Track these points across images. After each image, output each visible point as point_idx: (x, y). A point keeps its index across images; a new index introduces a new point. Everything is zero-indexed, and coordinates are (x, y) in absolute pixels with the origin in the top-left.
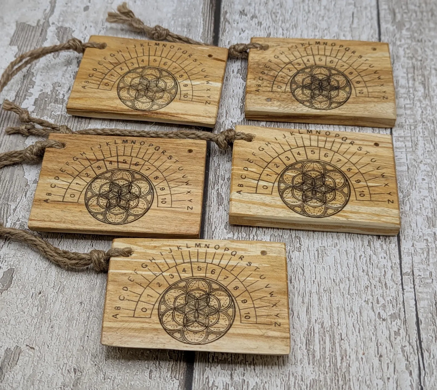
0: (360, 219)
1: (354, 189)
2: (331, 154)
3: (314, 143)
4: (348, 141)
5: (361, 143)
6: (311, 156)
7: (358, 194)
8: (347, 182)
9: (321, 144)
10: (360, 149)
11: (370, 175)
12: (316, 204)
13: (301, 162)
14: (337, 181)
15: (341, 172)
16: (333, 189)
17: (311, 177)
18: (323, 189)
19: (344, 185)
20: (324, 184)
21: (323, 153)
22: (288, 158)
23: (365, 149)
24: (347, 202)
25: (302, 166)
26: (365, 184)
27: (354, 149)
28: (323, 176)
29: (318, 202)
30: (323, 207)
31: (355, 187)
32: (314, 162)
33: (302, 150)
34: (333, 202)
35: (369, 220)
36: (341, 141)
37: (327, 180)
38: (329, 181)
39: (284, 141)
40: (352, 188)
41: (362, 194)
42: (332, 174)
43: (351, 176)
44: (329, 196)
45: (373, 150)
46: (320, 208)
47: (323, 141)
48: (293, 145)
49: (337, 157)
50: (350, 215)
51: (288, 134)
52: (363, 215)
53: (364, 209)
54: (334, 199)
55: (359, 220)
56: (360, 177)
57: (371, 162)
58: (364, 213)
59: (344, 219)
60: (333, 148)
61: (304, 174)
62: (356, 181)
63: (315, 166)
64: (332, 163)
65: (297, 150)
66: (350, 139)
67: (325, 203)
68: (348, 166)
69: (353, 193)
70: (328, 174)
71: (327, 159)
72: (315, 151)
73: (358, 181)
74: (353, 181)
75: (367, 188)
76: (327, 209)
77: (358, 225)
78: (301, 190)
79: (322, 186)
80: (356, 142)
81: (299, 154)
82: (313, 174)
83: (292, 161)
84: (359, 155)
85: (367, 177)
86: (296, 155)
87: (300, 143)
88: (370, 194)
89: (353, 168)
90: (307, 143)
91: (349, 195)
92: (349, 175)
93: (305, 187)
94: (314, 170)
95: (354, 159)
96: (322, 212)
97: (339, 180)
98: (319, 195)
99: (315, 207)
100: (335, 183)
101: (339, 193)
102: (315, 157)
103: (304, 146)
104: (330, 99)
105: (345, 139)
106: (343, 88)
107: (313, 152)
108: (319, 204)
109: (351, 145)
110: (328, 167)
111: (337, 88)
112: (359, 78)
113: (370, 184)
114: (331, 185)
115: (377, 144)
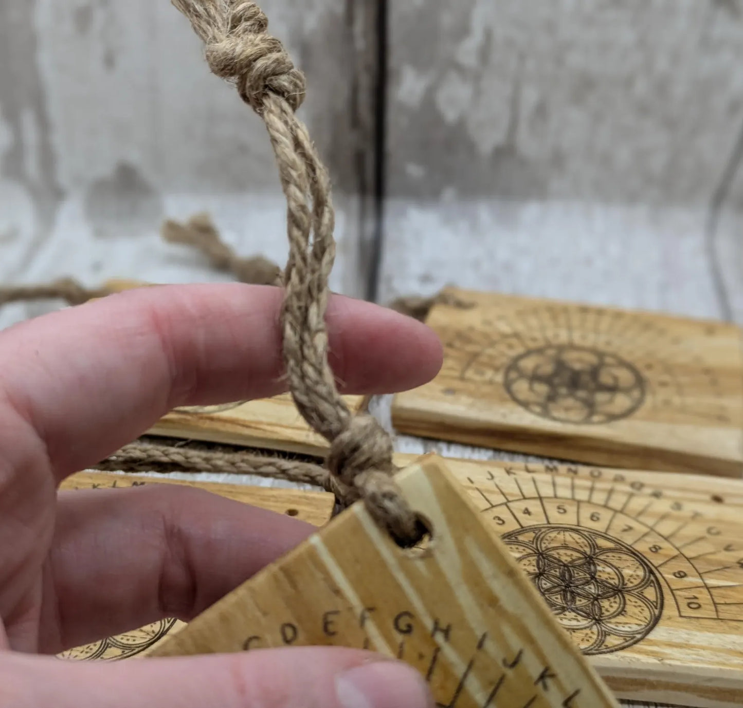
0: (695, 661)
1: (672, 591)
2: (606, 515)
3: (564, 493)
4: (647, 491)
5: (678, 494)
6: (556, 517)
7: (683, 604)
8: (651, 576)
9: (582, 495)
10: (678, 506)
11: (709, 562)
12: (574, 623)
13: (533, 529)
14: (627, 572)
15: (634, 554)
16: (618, 591)
17: (560, 561)
18: (592, 589)
19: (645, 583)
20: (593, 578)
21: (586, 512)
22: (499, 519)
23: (689, 508)
24: (655, 621)
25: (537, 538)
26: (697, 581)
27: (662, 506)
28: (590, 560)
29: (580, 618)
30: (595, 629)
31: (673, 587)
32: (565, 529)
33: (534, 506)
34: (620, 619)
35: (718, 663)
36: (628, 489)
37: (599, 568)
38: (605, 572)
39: (490, 485)
40: (666, 590)
41: (694, 604)
42: (612, 558)
43: (661, 562)
44: (609, 606)
45: (712, 511)
46: (588, 631)
47: (584, 488)
48: (512, 495)
49: (622, 521)
50: (668, 651)
51: (499, 473)
52: (702, 652)
53: (701, 637)
54: (622, 612)
55: (694, 665)
56: (684, 566)
57: (708, 536)
58: (704, 648)
59: (652, 660)
60: (612, 504)
61: (541, 555)
62: (674, 574)
63: (568, 538)
64: (612, 533)
65: (523, 505)
66: (650, 486)
67: (598, 621)
68: (651, 541)
69: (669, 600)
70: (602, 557)
71: (599, 526)
72: (567, 507)
73: (681, 575)
74: (667, 574)
75: (705, 591)
76: (604, 634)
77: (689, 676)
79: (588, 583)
80: (667, 493)
81: (527, 512)
82: (565, 556)
83: (512, 527)
84: (677, 519)
85: (702, 567)
86: (520, 515)
87: (529, 490)
88: (715, 604)
89: (664, 545)
90: (547, 491)
91: (661, 604)
92: (656, 560)
93: (545, 584)
94: (566, 547)
95: (666, 528)
96: (592, 641)
97: (632, 571)
98: (581, 602)
99: (574, 630)
100: (621, 577)
101: (633, 599)
102: (569, 519)
103: (540, 498)
104: (590, 407)
105: (638, 486)
106: (627, 391)
107: (562, 510)
108: (584, 623)
109: (654, 499)
110: (601, 542)
111: (613, 389)
112: (666, 378)
113: (711, 582)
114: (612, 582)
115: (718, 500)
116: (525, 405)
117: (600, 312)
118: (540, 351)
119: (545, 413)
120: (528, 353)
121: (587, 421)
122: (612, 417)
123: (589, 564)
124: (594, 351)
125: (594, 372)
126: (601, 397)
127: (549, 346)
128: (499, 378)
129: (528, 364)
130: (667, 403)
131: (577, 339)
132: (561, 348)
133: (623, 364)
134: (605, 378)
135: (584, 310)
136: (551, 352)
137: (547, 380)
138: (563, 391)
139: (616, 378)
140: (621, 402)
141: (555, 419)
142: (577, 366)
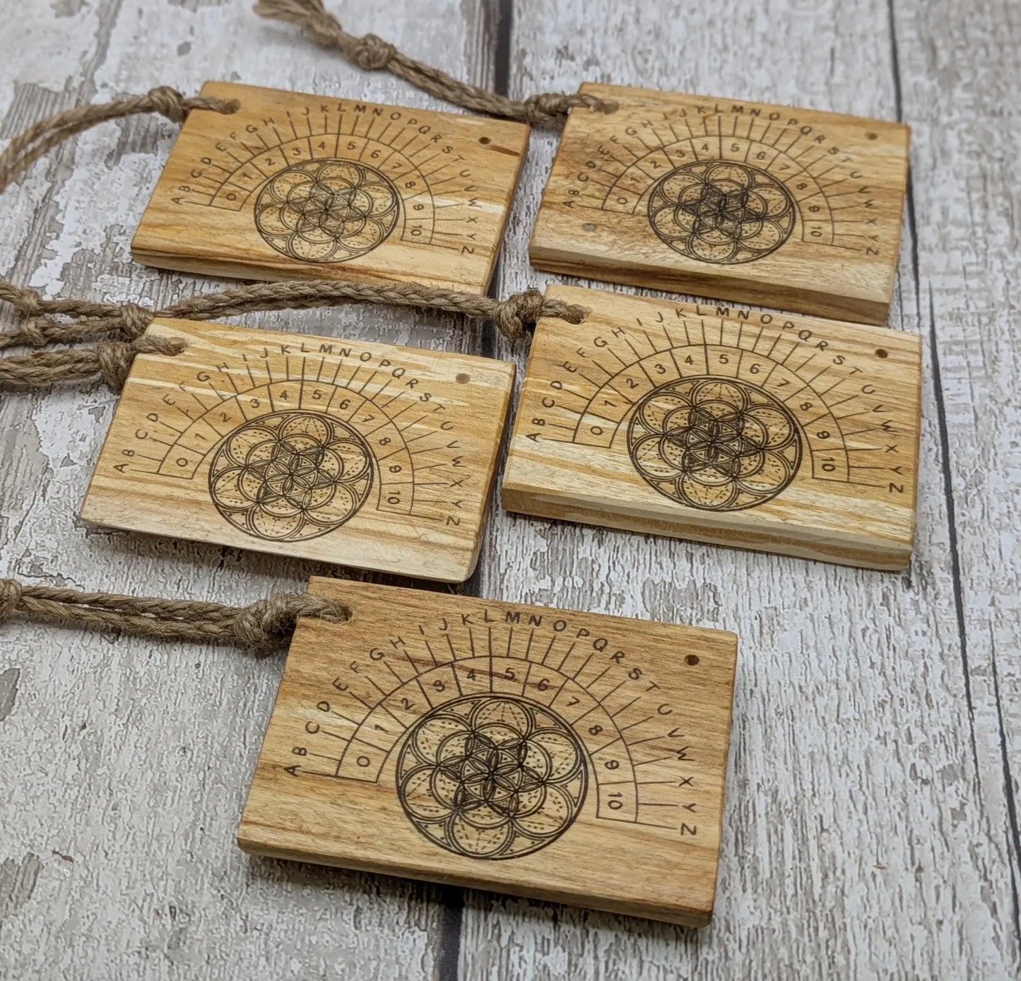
0: (815, 522)
1: (811, 451)
2: (766, 367)
3: (730, 339)
4: (814, 341)
5: (844, 346)
6: (717, 367)
7: (818, 464)
8: (796, 436)
9: (747, 343)
10: (840, 360)
11: (855, 423)
12: (712, 479)
13: (691, 379)
14: (773, 430)
15: (785, 411)
16: (760, 449)
17: (710, 414)
18: (736, 446)
19: (788, 441)
20: (739, 434)
21: (747, 363)
22: (661, 367)
23: (850, 361)
24: (789, 481)
25: (693, 390)
26: (839, 442)
27: (825, 359)
28: (740, 415)
29: (718, 475)
30: (730, 487)
31: (813, 448)
32: (723, 381)
33: (697, 354)
34: (757, 477)
35: (836, 526)
36: (795, 338)
37: (747, 425)
38: (752, 429)
39: (657, 327)
40: (806, 451)
41: (829, 466)
42: (761, 414)
43: (808, 421)
44: (748, 463)
45: (871, 366)
46: (723, 488)
47: (752, 336)
48: (677, 340)
49: (782, 374)
50: (793, 511)
51: (669, 314)
52: (824, 514)
53: (828, 500)
54: (759, 471)
55: (815, 526)
56: (829, 426)
57: (861, 394)
58: (827, 510)
59: (776, 519)
60: (775, 355)
61: (694, 408)
62: (818, 434)
63: (724, 392)
64: (767, 387)
65: (686, 352)
66: (818, 335)
67: (735, 479)
68: (804, 397)
69: (806, 460)
70: (752, 413)
71: (757, 379)
72: (730, 356)
73: (824, 435)
74: (811, 433)
75: (843, 453)
76: (739, 492)
77: (809, 535)
78: (683, 444)
79: (733, 439)
80: (832, 344)
81: (689, 360)
82: (717, 410)
83: (672, 376)
84: (836, 374)
85: (847, 428)
86: (681, 363)
87: (696, 336)
88: (849, 467)
89: (818, 402)
90: (713, 337)
91: (798, 464)
92: (804, 419)
93: (693, 439)
94: (719, 400)
95: (821, 384)
96: (725, 498)
97: (778, 429)
98: (723, 459)
99: (711, 487)
100: (766, 434)
101: (773, 458)
102: (729, 370)
103: (705, 345)
104: (737, 243)
105: (806, 335)
107: (724, 359)
108: (722, 479)
109: (818, 350)
110: (756, 397)
111: (762, 218)
113: (852, 444)
114: (756, 439)
115: (882, 354)
116: (668, 241)
119: (689, 252)
121: (731, 260)
123: (739, 419)
126: (749, 228)
127: (697, 161)
128: (643, 208)
129: (673, 187)
132: (709, 164)
137: (693, 208)
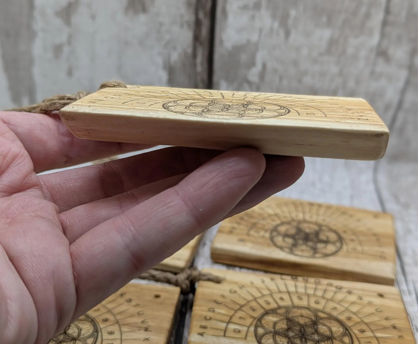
1: (357, 339)
2: (323, 302)
3: (301, 290)
4: (344, 290)
5: (360, 293)
6: (297, 302)
8: (347, 331)
9: (311, 292)
10: (360, 298)
11: (377, 325)
13: (285, 307)
14: (334, 329)
15: (338, 320)
16: (329, 338)
17: (299, 323)
18: (316, 337)
19: (344, 335)
20: (316, 331)
21: (312, 300)
22: (267, 302)
23: (366, 299)
25: (286, 311)
26: (371, 334)
27: (352, 298)
28: (315, 323)
31: (358, 337)
32: (302, 308)
33: (286, 297)
36: (334, 289)
37: (319, 327)
38: (322, 329)
39: (262, 285)
40: (354, 338)
42: (327, 323)
43: (352, 324)
45: (378, 301)
47: (312, 288)
48: (274, 290)
49: (331, 305)
51: (267, 280)
56: (364, 327)
57: (376, 312)
60: (326, 296)
61: (289, 319)
62: (359, 330)
63: (303, 312)
64: (326, 310)
65: (280, 295)
66: (346, 288)
68: (347, 315)
69: (356, 343)
70: (321, 321)
71: (320, 307)
73: (362, 331)
74: (355, 331)
75: (375, 339)
78: (287, 336)
79: (313, 334)
80: (354, 291)
81: (282, 299)
82: (302, 321)
83: (274, 305)
84: (360, 304)
85: (373, 328)
86: (278, 301)
87: (283, 288)
89: (354, 316)
90: (292, 289)
92: (349, 324)
93: (291, 334)
94: (302, 316)
95: (354, 309)
97: (337, 329)
98: (310, 342)
100: (331, 331)
102: (304, 302)
103: (289, 292)
104: (315, 250)
105: (339, 288)
106: (334, 243)
107: (301, 299)
109: (348, 295)
110: (321, 315)
111: (327, 242)
112: (354, 237)
113: (379, 335)
114: (326, 333)
115: (381, 296)
116: (281, 248)
117: (320, 206)
118: (289, 223)
119: (291, 252)
120: (283, 223)
121: (313, 257)
122: (326, 255)
124: (316, 224)
125: (317, 234)
126: (320, 246)
127: (293, 220)
128: (267, 235)
129: (283, 229)
130: (355, 249)
131: (308, 217)
132: (299, 222)
133: (331, 230)
134: (322, 237)
135: (311, 204)
136: (295, 224)
137: (292, 237)
138: (301, 242)
139: (328, 237)
140: (331, 248)
141: (296, 255)
142: (307, 231)
